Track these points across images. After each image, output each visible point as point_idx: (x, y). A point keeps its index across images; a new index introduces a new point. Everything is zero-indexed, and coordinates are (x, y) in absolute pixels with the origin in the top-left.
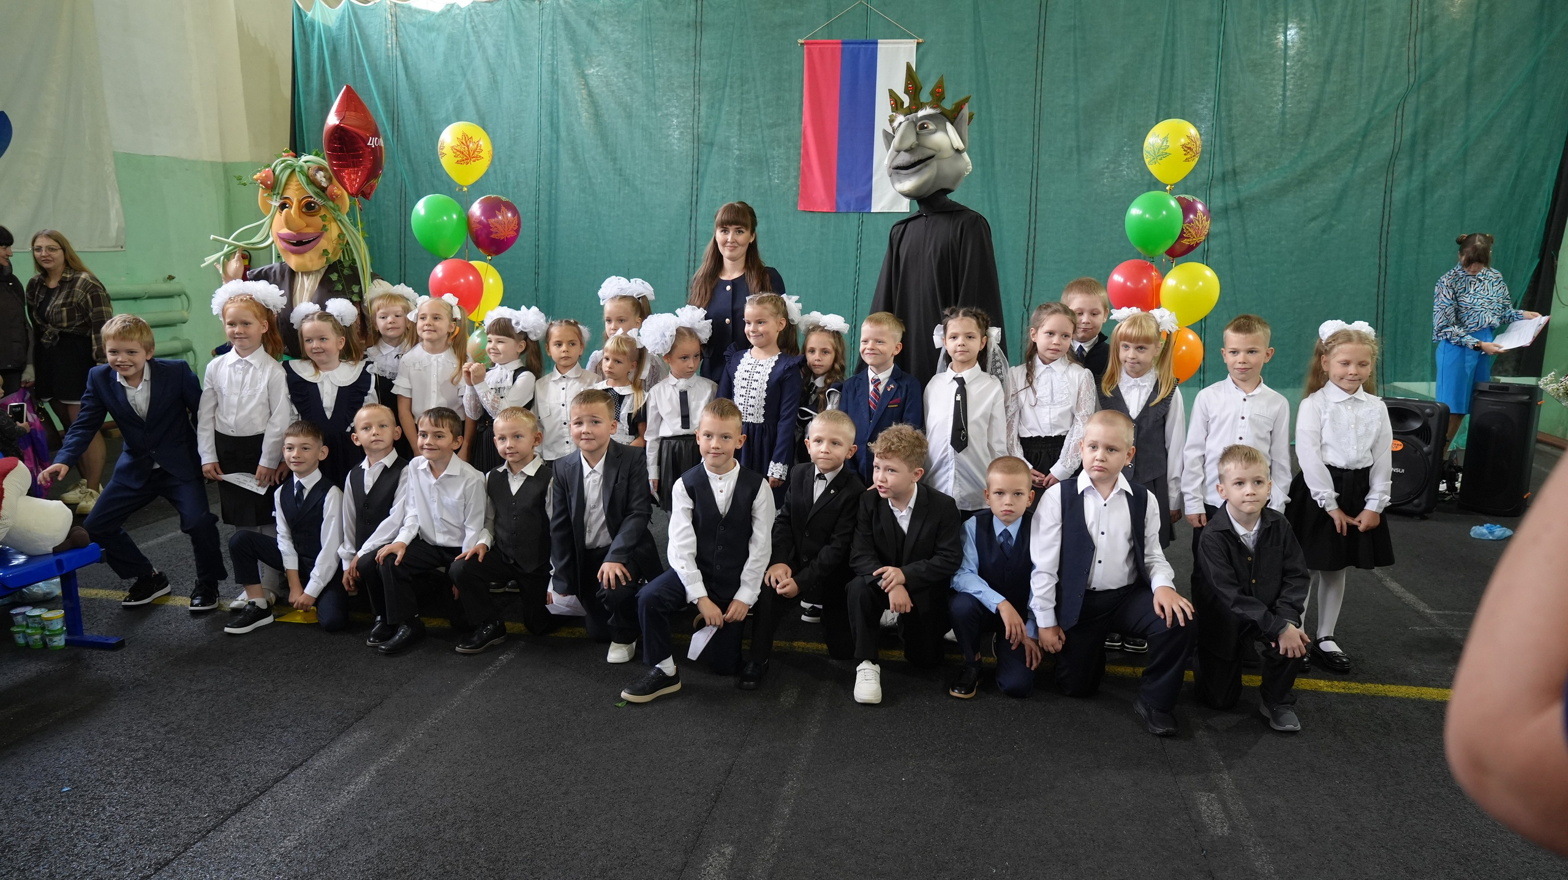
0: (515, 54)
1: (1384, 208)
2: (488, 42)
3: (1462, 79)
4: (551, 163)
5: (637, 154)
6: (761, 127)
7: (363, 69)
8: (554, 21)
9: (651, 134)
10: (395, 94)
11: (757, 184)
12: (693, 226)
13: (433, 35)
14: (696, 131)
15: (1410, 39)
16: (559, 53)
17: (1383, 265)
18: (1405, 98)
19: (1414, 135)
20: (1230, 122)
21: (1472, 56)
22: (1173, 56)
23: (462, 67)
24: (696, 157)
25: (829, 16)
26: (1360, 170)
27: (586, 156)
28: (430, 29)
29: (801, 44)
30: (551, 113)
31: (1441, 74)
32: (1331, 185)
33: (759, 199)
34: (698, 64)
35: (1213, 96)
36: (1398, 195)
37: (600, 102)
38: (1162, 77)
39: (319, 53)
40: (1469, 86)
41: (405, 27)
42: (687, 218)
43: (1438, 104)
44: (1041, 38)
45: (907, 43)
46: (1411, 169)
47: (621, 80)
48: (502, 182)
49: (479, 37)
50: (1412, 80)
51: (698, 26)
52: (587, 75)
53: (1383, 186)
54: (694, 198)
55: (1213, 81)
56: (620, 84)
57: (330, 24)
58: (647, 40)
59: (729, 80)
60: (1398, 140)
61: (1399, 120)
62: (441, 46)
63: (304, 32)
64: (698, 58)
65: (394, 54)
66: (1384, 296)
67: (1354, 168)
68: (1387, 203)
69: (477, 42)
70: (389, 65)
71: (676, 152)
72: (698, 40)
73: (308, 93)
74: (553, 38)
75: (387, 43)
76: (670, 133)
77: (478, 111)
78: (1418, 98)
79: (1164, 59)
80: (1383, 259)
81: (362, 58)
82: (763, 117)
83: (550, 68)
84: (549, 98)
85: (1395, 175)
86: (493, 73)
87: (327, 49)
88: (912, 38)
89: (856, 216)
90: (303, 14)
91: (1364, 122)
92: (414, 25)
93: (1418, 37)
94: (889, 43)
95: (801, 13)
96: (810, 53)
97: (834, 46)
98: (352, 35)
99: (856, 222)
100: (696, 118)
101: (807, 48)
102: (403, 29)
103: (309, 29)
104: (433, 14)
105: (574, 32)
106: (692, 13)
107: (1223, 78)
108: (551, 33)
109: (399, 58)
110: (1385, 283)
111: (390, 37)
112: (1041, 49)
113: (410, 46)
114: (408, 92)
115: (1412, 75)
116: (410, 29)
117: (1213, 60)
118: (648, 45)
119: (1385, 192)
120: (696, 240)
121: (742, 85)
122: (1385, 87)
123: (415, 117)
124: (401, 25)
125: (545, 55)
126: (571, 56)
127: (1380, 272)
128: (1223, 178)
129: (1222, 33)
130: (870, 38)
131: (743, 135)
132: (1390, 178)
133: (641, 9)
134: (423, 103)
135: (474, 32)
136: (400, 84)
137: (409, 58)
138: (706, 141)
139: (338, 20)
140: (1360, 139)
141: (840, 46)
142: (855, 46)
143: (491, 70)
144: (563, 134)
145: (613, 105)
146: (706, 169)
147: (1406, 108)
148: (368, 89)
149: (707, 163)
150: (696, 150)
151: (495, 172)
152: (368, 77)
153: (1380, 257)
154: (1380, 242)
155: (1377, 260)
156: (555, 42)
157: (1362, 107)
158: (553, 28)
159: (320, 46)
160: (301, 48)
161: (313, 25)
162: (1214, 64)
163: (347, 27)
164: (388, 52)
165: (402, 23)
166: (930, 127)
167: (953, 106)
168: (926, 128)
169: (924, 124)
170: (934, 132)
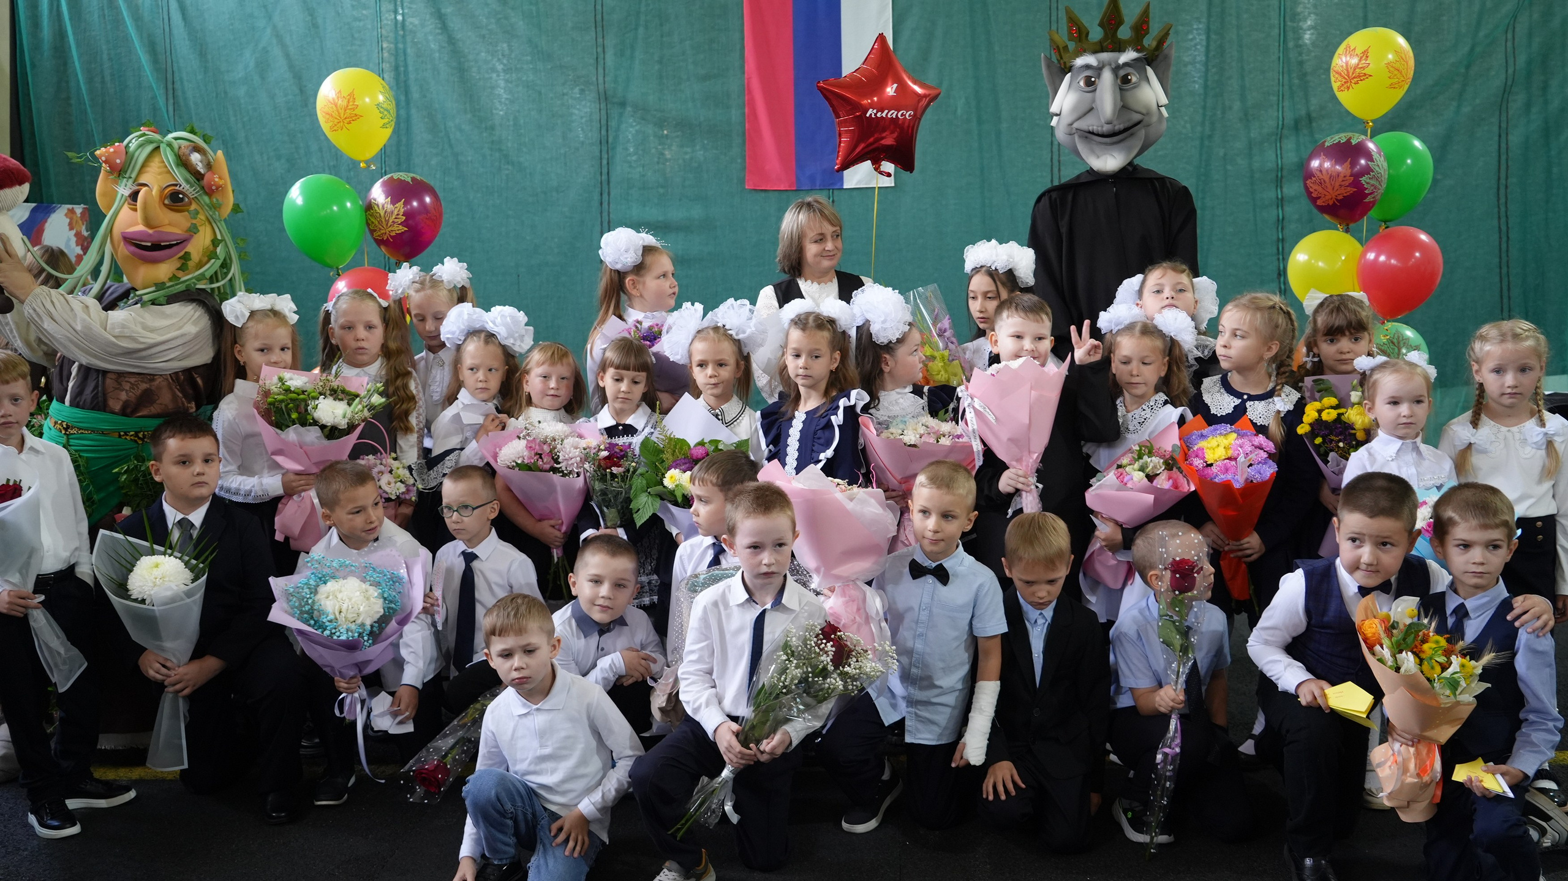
1: (1499, 156)
5: (522, 121)
6: (689, 79)
7: (118, 12)
9: (540, 93)
10: (168, 44)
11: (687, 157)
12: (605, 214)
14: (601, 87)
17: (1504, 228)
19: (1529, 63)
20: (1300, 54)
23: (265, 7)
24: (604, 122)
26: (1466, 109)
27: (450, 124)
30: (396, 68)
32: (1432, 129)
35: (1276, 22)
36: (1515, 138)
37: (466, 51)
42: (596, 204)
43: (1556, 23)
46: (1528, 106)
47: (493, 20)
48: (332, 164)
52: (444, 15)
53: (1496, 129)
54: (604, 177)
59: (643, 18)
60: (1510, 71)
61: (1509, 44)
66: (1508, 267)
67: (1459, 107)
68: (1503, 150)
71: (574, 117)
73: (37, 47)
77: (291, 67)
78: (1530, 17)
80: (1503, 220)
82: (691, 67)
84: (392, 46)
85: (1511, 113)
86: (311, 15)
91: (1467, 49)
100: (601, 70)
110: (1507, 251)
114: (187, 42)
119: (1500, 136)
121: (661, 25)
123: (200, 77)
127: (1500, 237)
128: (1296, 126)
131: (665, 91)
132: (1504, 118)
134: (209, 57)
136: (175, 31)
138: (617, 99)
140: (1463, 70)
143: (308, 9)
144: (415, 94)
145: (483, 54)
146: (616, 137)
147: (1517, 30)
148: (127, 38)
149: (618, 129)
150: (603, 112)
151: (320, 150)
152: (125, 22)
153: (1499, 218)
154: (1498, 200)
155: (1495, 223)
157: (1463, 30)
166: (1134, 79)
167: (1155, 43)
168: (1129, 81)
169: (1127, 75)
170: (1137, 86)
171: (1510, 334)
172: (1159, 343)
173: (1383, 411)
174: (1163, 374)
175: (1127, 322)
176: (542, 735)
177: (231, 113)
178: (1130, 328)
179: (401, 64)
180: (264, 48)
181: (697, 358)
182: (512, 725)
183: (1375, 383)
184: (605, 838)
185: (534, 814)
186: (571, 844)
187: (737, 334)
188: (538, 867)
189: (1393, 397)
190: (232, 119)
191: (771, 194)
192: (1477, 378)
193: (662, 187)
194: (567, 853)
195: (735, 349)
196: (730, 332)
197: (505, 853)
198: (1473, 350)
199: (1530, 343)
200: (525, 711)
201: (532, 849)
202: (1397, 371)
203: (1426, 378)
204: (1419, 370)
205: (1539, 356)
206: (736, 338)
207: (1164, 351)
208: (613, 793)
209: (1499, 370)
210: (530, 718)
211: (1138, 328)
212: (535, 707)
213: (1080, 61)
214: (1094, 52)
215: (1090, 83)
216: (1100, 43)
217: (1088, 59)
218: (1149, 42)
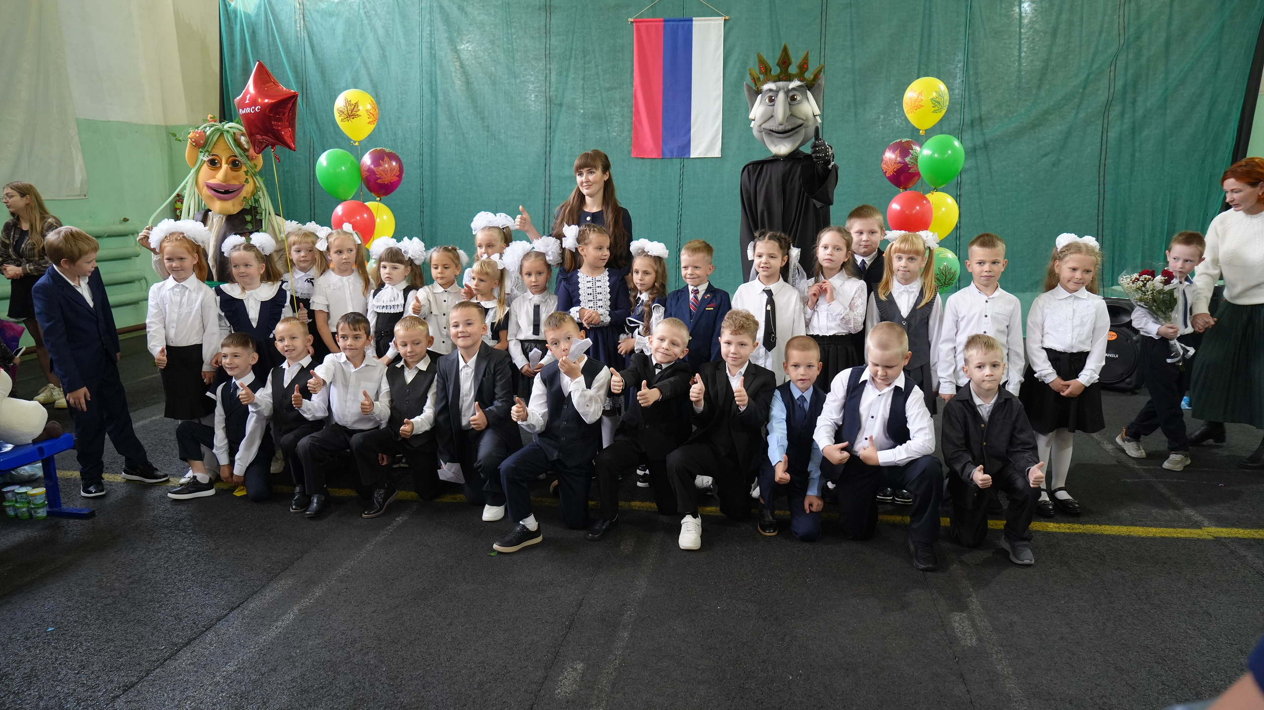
0: (401, 34)
1: (1102, 145)
2: (378, 24)
3: (1162, 40)
4: (432, 123)
5: (501, 114)
6: (600, 90)
7: (278, 49)
8: (431, 7)
9: (512, 98)
10: (304, 68)
11: (598, 137)
12: (547, 171)
13: (334, 19)
14: (548, 94)
15: (1119, 9)
16: (436, 32)
17: (1102, 192)
18: (1116, 56)
19: (1125, 86)
20: (977, 79)
21: (1170, 22)
22: (930, 27)
23: (357, 45)
24: (548, 115)
26: (1082, 115)
27: (460, 116)
28: (331, 14)
29: (631, 22)
30: (431, 82)
31: (1145, 38)
32: (1059, 128)
33: (611, 148)
34: (548, 40)
36: (1112, 134)
37: (470, 72)
38: (921, 43)
39: (241, 35)
40: (1168, 44)
41: (310, 13)
42: (543, 165)
43: (1143, 60)
44: (824, 14)
45: (716, 20)
46: (1123, 114)
47: (486, 54)
48: (392, 138)
49: (371, 20)
50: (1122, 42)
51: (548, 9)
52: (459, 50)
53: (1100, 128)
54: (548, 149)
55: (963, 46)
56: (486, 57)
57: (250, 13)
58: (507, 21)
59: (573, 53)
60: (1112, 91)
61: (1112, 74)
62: (340, 29)
63: (228, 19)
64: (548, 35)
65: (302, 36)
66: (1103, 216)
67: (1077, 113)
68: (1104, 142)
69: (369, 25)
70: (298, 44)
71: (532, 112)
72: (548, 20)
73: (233, 68)
74: (431, 20)
75: (296, 27)
76: (527, 96)
77: (371, 81)
78: (1127, 56)
79: (923, 29)
80: (1102, 186)
81: (276, 39)
82: (601, 82)
83: (428, 45)
84: (429, 69)
85: (1110, 118)
86: (382, 50)
87: (248, 32)
88: (720, 15)
89: (678, 161)
90: (227, 3)
91: (1083, 77)
92: (318, 12)
93: (1127, 6)
94: (702, 20)
96: (638, 30)
97: (658, 23)
98: (267, 20)
99: (678, 166)
100: (548, 84)
101: (637, 26)
102: (309, 15)
103: (232, 16)
105: (448, 15)
107: (970, 43)
108: (428, 16)
109: (306, 38)
110: (1103, 206)
111: (298, 21)
113: (315, 29)
114: (314, 66)
115: (1122, 37)
116: (315, 14)
117: (962, 29)
118: (508, 25)
119: (1102, 133)
120: (550, 182)
121: (584, 57)
122: (1100, 48)
123: (320, 87)
124: (307, 12)
125: (424, 34)
126: (446, 35)
127: (1099, 197)
128: (972, 124)
129: (969, 7)
130: (686, 17)
131: (586, 97)
132: (1106, 121)
134: (326, 75)
135: (367, 16)
136: (308, 60)
137: (314, 39)
138: (557, 102)
139: (256, 9)
140: (1081, 90)
141: (663, 23)
142: (674, 23)
143: (381, 47)
144: (441, 98)
145: (480, 74)
146: (557, 125)
147: (1118, 64)
148: (282, 63)
149: (557, 120)
150: (548, 110)
151: (386, 130)
152: (281, 54)
153: (1099, 185)
154: (1099, 173)
155: (1097, 188)
156: (432, 24)
157: (1083, 64)
158: (431, 12)
159: (242, 30)
160: (226, 32)
161: (235, 12)
162: (963, 32)
163: (263, 13)
164: (297, 34)
165: (308, 10)
166: (799, 98)
167: (812, 77)
168: (796, 99)
169: (794, 96)
170: (800, 102)
180: (356, 70)
191: (647, 160)
213: (766, 87)
214: (775, 81)
215: (771, 100)
216: (778, 76)
217: (771, 86)
218: (809, 75)
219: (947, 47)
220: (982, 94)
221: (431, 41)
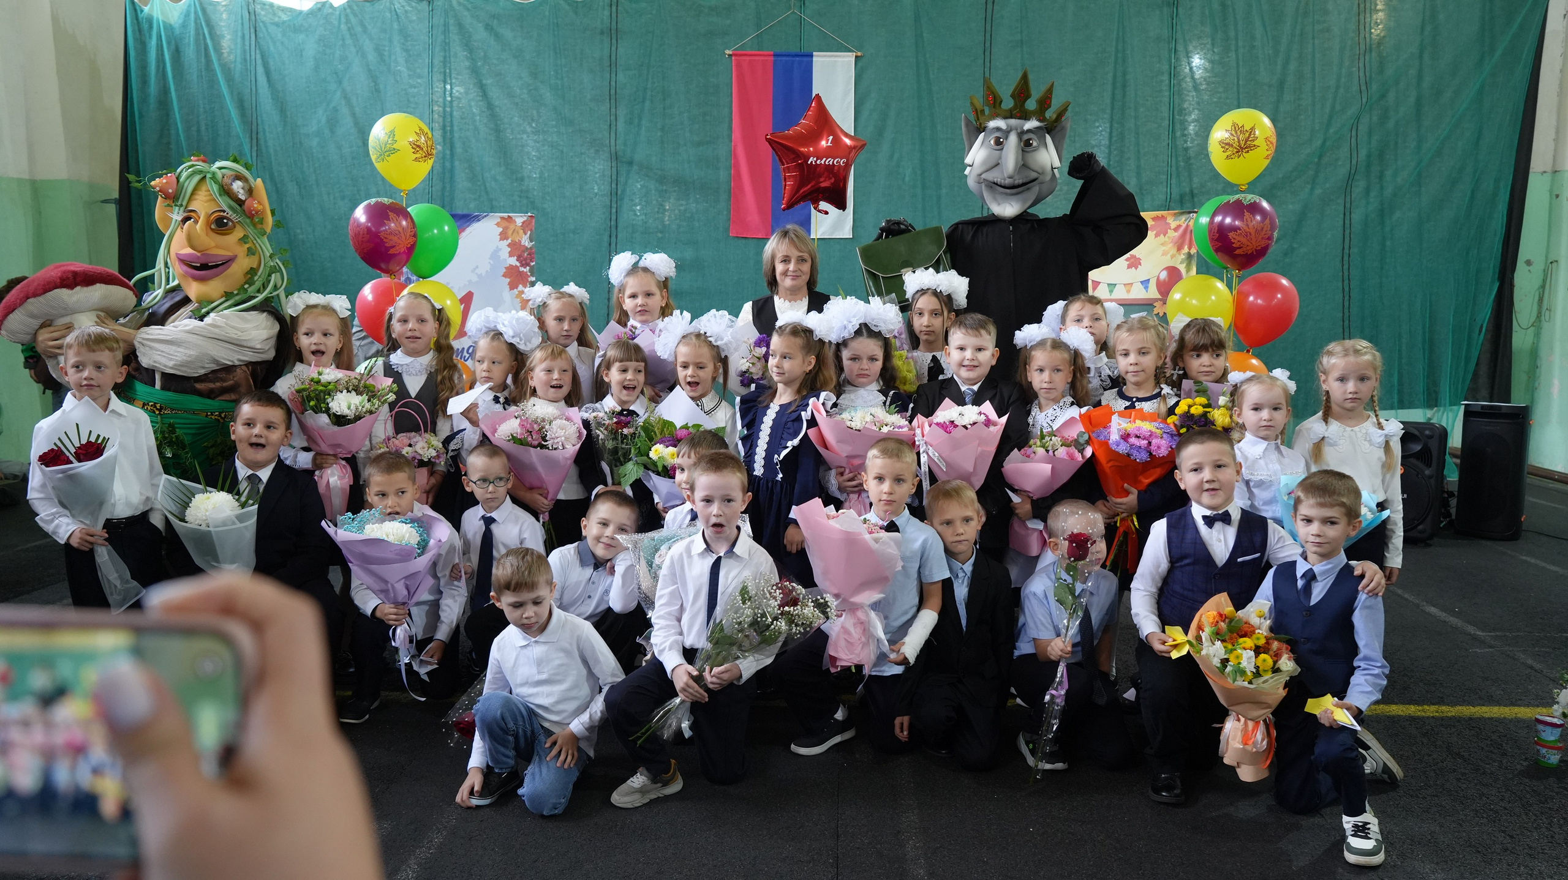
0: (401, 60)
1: (1344, 231)
2: (368, 46)
3: (1412, 100)
4: (444, 183)
5: (546, 175)
6: (686, 145)
7: (214, 76)
8: (446, 25)
9: (562, 152)
10: (254, 104)
11: (682, 208)
13: (301, 37)
14: (613, 149)
15: (1359, 60)
16: (453, 59)
17: (1347, 289)
19: (1369, 156)
20: (1186, 142)
21: (1420, 77)
22: (1124, 74)
23: (336, 73)
24: (614, 177)
25: (758, 26)
26: (1318, 191)
27: (487, 175)
28: (297, 29)
29: (729, 55)
30: (444, 127)
31: (1392, 95)
32: (1291, 206)
33: (684, 224)
34: (613, 75)
35: (1167, 115)
36: (1357, 216)
37: (502, 115)
38: (1113, 95)
39: (157, 54)
40: (1419, 105)
41: (266, 27)
42: (606, 244)
43: (1391, 124)
44: (987, 53)
45: (844, 56)
46: (1367, 191)
47: (525, 91)
49: (358, 40)
50: (1364, 100)
51: (613, 33)
52: (485, 85)
53: (1341, 208)
54: (613, 223)
56: (525, 96)
57: (172, 22)
58: (555, 48)
59: (649, 93)
60: (1354, 162)
61: (1353, 140)
62: (311, 49)
63: (139, 29)
64: (614, 69)
65: (253, 57)
67: (1312, 189)
68: (1347, 225)
69: (355, 46)
70: (247, 69)
71: (590, 173)
72: (614, 49)
73: (144, 99)
74: (446, 43)
75: (244, 46)
76: (583, 151)
77: (356, 123)
78: (1371, 119)
79: (1115, 77)
80: (1346, 282)
81: (211, 61)
82: (688, 135)
83: (441, 77)
84: (441, 109)
85: (1353, 196)
86: (375, 82)
87: (168, 49)
88: (850, 51)
90: (138, 8)
91: (1319, 143)
92: (277, 25)
93: (1367, 57)
94: (826, 56)
95: (728, 22)
96: (739, 66)
97: (766, 58)
98: (199, 34)
100: (613, 135)
101: (736, 60)
102: (264, 29)
103: (145, 26)
104: (301, 12)
105: (470, 37)
106: (607, 21)
108: (443, 37)
109: (259, 62)
110: (1349, 307)
111: (247, 37)
112: (987, 64)
113: (272, 48)
114: (271, 101)
115: (1364, 95)
116: (272, 29)
117: (1165, 77)
118: (556, 53)
119: (1345, 214)
121: (664, 100)
122: (1338, 107)
123: (280, 129)
124: (261, 24)
125: (436, 62)
126: (467, 64)
127: (1343, 296)
130: (804, 51)
132: (1348, 200)
133: (547, 13)
134: (288, 113)
135: (351, 35)
136: (260, 91)
137: (271, 62)
138: (625, 160)
139: (182, 17)
140: (1316, 160)
141: (772, 58)
142: (787, 59)
143: (372, 79)
144: (459, 149)
145: (516, 119)
146: (624, 191)
147: (1360, 128)
148: (220, 96)
149: (626, 183)
150: (614, 169)
152: (219, 83)
153: (1343, 281)
154: (1343, 265)
155: (1340, 284)
156: (447, 48)
157: (1317, 127)
158: (446, 31)
159: (160, 47)
160: (135, 48)
161: (150, 20)
162: (1167, 82)
163: (192, 24)
164: (245, 55)
165: (263, 22)
166: (1035, 144)
167: (1054, 116)
168: (1031, 144)
169: (1030, 139)
170: (1036, 149)
171: (1352, 349)
172: (1066, 356)
173: (1248, 416)
174: (1070, 380)
175: (1039, 339)
176: (540, 663)
177: (305, 159)
178: (1041, 344)
179: (448, 124)
180: (334, 107)
181: (681, 359)
182: (514, 655)
183: (1243, 391)
184: (592, 754)
185: (533, 732)
186: (562, 757)
187: (716, 341)
188: (533, 774)
189: (1256, 404)
190: (306, 165)
191: (751, 241)
192: (1324, 387)
193: (661, 232)
194: (558, 765)
195: (714, 353)
196: (710, 339)
197: (505, 763)
198: (1321, 363)
199: (1368, 357)
200: (525, 643)
201: (528, 760)
202: (1260, 382)
203: (1286, 390)
204: (1279, 383)
205: (1375, 369)
206: (715, 344)
207: (1070, 361)
208: (599, 714)
209: (1342, 379)
210: (530, 648)
211: (1049, 343)
212: (534, 639)
213: (992, 124)
214: (1005, 118)
215: (998, 142)
216: (1011, 110)
217: (1000, 123)
218: (1050, 114)
219: (1147, 100)
220: (1192, 161)
221: (445, 73)
